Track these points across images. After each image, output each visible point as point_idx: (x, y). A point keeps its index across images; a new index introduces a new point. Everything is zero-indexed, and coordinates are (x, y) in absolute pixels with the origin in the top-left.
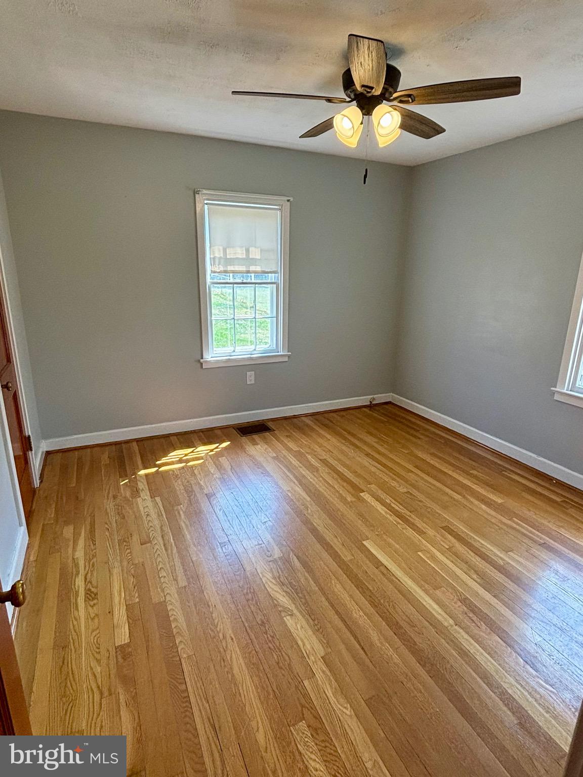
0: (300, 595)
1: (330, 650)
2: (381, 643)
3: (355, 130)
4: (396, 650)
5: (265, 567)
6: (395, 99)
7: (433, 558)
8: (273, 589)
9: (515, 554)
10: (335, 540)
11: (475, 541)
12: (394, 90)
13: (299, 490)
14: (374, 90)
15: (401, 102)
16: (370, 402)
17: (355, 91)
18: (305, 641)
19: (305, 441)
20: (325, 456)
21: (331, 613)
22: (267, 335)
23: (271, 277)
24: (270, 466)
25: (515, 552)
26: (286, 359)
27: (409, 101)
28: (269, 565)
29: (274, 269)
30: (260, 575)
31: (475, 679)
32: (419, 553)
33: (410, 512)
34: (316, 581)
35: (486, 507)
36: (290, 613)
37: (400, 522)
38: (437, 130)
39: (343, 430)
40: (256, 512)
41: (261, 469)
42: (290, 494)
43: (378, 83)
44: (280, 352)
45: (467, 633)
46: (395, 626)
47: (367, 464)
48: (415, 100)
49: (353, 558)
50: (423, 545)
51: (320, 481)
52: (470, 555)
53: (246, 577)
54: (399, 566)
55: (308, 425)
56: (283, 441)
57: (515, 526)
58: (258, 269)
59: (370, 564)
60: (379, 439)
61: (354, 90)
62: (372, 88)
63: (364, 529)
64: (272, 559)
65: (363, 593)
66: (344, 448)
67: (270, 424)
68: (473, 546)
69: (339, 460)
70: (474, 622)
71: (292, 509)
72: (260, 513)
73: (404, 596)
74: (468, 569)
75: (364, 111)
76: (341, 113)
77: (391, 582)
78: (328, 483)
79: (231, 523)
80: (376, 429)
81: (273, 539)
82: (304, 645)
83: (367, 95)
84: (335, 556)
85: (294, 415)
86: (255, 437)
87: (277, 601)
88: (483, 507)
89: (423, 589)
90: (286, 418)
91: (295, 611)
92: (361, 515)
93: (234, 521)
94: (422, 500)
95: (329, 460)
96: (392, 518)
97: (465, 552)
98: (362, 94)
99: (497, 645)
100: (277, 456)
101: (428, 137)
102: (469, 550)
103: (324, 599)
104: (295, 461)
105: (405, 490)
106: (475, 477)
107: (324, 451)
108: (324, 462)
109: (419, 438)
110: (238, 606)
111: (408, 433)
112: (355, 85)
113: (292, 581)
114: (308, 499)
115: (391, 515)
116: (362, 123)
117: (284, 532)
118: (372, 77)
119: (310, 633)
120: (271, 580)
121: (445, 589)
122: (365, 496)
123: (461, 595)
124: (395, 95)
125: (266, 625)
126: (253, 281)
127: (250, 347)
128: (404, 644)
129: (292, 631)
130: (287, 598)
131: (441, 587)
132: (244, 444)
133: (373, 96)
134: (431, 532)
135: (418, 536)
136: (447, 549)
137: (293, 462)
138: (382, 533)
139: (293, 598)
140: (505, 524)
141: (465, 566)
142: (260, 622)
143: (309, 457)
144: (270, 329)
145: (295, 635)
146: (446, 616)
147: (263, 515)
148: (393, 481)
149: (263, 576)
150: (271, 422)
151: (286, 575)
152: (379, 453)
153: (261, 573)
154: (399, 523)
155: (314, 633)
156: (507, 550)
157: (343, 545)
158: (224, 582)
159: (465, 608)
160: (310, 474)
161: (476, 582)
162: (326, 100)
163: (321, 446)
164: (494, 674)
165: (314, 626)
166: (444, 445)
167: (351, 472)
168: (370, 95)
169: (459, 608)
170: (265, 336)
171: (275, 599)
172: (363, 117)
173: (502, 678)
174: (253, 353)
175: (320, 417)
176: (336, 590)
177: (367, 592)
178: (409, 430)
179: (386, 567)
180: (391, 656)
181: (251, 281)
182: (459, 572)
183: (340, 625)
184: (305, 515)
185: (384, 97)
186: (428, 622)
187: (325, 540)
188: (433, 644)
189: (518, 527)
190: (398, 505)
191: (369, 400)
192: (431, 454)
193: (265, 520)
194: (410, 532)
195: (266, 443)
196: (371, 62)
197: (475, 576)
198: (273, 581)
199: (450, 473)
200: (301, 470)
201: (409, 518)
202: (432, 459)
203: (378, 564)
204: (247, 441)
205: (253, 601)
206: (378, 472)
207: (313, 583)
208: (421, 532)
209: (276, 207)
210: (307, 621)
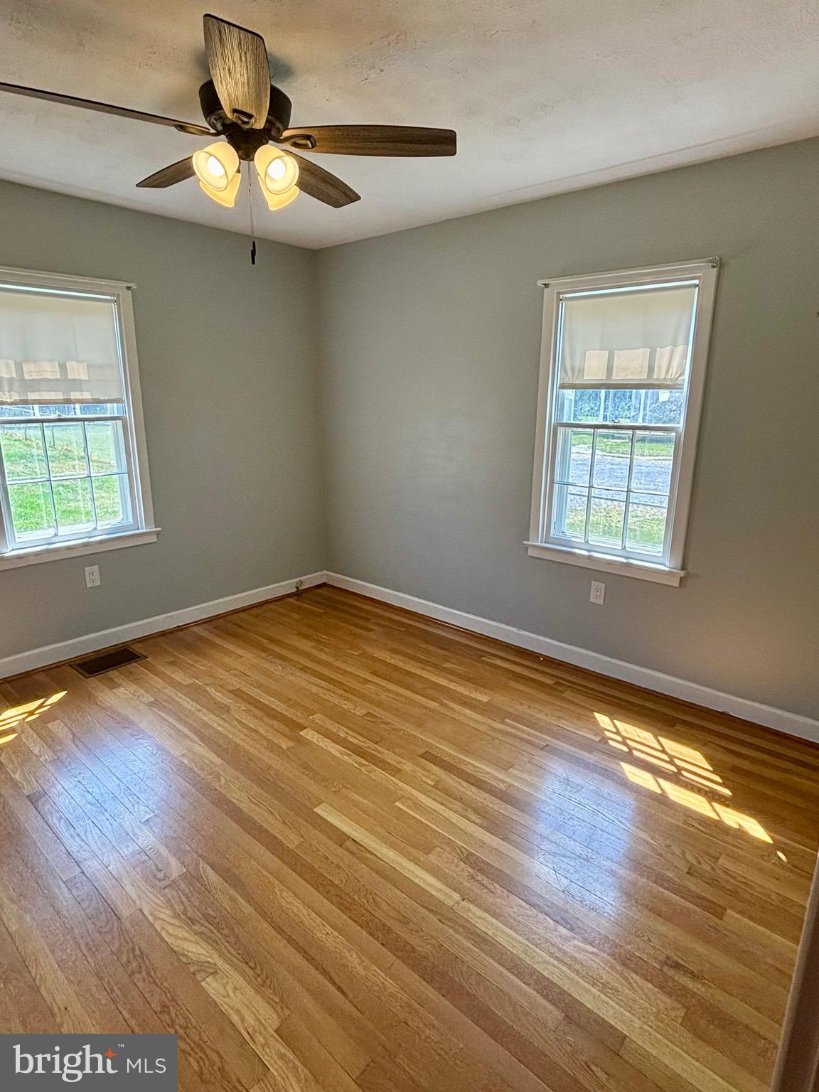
0: (226, 931)
1: (287, 1012)
2: (365, 968)
3: (229, 180)
4: (387, 970)
5: (157, 901)
6: (287, 139)
7: (417, 806)
8: (177, 937)
9: (518, 770)
10: (271, 819)
11: (465, 765)
12: (284, 126)
13: (202, 750)
14: (253, 119)
15: (296, 145)
16: (297, 588)
17: (222, 118)
18: (245, 1012)
19: (202, 665)
20: (235, 683)
21: (280, 945)
22: (116, 500)
23: (112, 409)
24: (146, 721)
25: (518, 767)
26: (154, 539)
27: (307, 145)
28: (164, 896)
29: (115, 396)
30: (151, 918)
31: (501, 974)
32: (397, 804)
33: (376, 743)
34: (249, 899)
35: (470, 712)
36: (210, 970)
37: (364, 762)
38: (349, 196)
39: (260, 636)
40: (129, 806)
41: (129, 728)
42: (186, 762)
43: (259, 107)
44: (142, 529)
45: (479, 906)
46: (381, 932)
47: (304, 684)
48: (316, 146)
49: (302, 840)
50: (401, 789)
51: (235, 727)
52: (463, 786)
53: (122, 931)
54: (373, 832)
55: (201, 639)
56: (163, 673)
57: (509, 729)
58: (87, 396)
59: (330, 843)
60: (319, 642)
61: (220, 117)
62: (250, 116)
63: (314, 788)
64: (169, 883)
65: (326, 894)
66: (266, 665)
67: (137, 648)
68: (463, 772)
69: (260, 686)
70: (486, 887)
71: (194, 786)
72: (136, 806)
73: (386, 878)
74: (464, 809)
75: (240, 152)
76: (204, 150)
77: (363, 860)
78: (248, 727)
79: (83, 837)
80: (310, 627)
81: (167, 846)
82: (243, 1020)
83: (243, 126)
84: (274, 845)
85: (178, 626)
86: (113, 674)
87: (186, 956)
88: (468, 712)
89: (412, 858)
90: (163, 634)
91: (221, 963)
92: (306, 767)
93: (89, 834)
94: (389, 721)
95: (244, 689)
96: (352, 760)
97: (456, 785)
98: (234, 125)
99: (519, 910)
100: (156, 699)
101: (337, 205)
102: (460, 780)
103: (265, 925)
104: (188, 703)
105: (364, 711)
106: (451, 672)
107: (235, 675)
108: (237, 693)
109: (371, 630)
110: (112, 990)
111: (356, 625)
112: (222, 108)
113: (210, 911)
114: (218, 761)
115: (350, 755)
116: (238, 171)
117: (184, 830)
118: (249, 97)
119: (250, 992)
120: (172, 921)
121: (440, 850)
122: (308, 734)
123: (462, 853)
124: (286, 134)
125: (172, 1008)
126: (79, 415)
127: (86, 525)
128: (398, 957)
129: (219, 1001)
130: (204, 945)
131: (435, 847)
132: (93, 691)
133: (253, 131)
134: (408, 767)
135: (391, 777)
136: (432, 786)
137: (185, 704)
138: (341, 786)
139: (214, 941)
140: (495, 730)
141: (458, 806)
142: (158, 1009)
143: (211, 690)
144: (118, 490)
145: (225, 1008)
146: (448, 890)
147: (142, 808)
148: (346, 702)
149: (156, 918)
150: (140, 645)
151: (196, 904)
152: (320, 662)
153: (152, 914)
154: (361, 765)
155: (257, 992)
156: (506, 767)
157: (285, 823)
158: (80, 955)
159: (471, 870)
160: (217, 719)
161: (477, 824)
162: (176, 126)
163: (228, 669)
164: (522, 956)
165: (256, 978)
166: (405, 635)
167: (281, 702)
168: (247, 127)
169: (462, 871)
170: (112, 502)
171: (181, 955)
172: (240, 163)
173: (533, 958)
174: (93, 535)
175: (220, 622)
176: (283, 903)
177: (333, 891)
178: (356, 620)
179: (353, 840)
180: (383, 983)
181: (74, 416)
182: (454, 817)
183: (297, 959)
184: (216, 789)
185: (270, 134)
186: (426, 908)
187: (255, 823)
188: (438, 942)
189: (512, 731)
190: (357, 736)
191: (295, 584)
192: (390, 650)
193: (148, 817)
194: (379, 774)
195: (135, 681)
196: (245, 71)
197: (474, 817)
198: (176, 922)
199: (419, 672)
200: (200, 715)
201: (375, 753)
202: (394, 658)
203: (341, 839)
204: (98, 683)
205: (140, 972)
206: (321, 692)
207: (243, 902)
208: (395, 771)
209: (109, 298)
210: (243, 974)
